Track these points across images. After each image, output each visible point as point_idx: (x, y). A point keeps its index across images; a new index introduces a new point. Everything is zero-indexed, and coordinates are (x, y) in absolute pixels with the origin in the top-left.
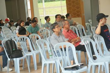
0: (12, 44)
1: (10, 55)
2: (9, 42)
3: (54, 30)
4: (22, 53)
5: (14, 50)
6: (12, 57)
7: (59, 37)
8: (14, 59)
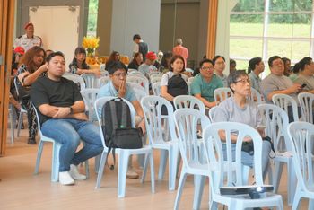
0: (121, 111)
1: (110, 139)
2: (113, 106)
3: (234, 87)
4: (143, 138)
5: (122, 127)
6: (112, 143)
7: (244, 110)
8: (118, 151)
